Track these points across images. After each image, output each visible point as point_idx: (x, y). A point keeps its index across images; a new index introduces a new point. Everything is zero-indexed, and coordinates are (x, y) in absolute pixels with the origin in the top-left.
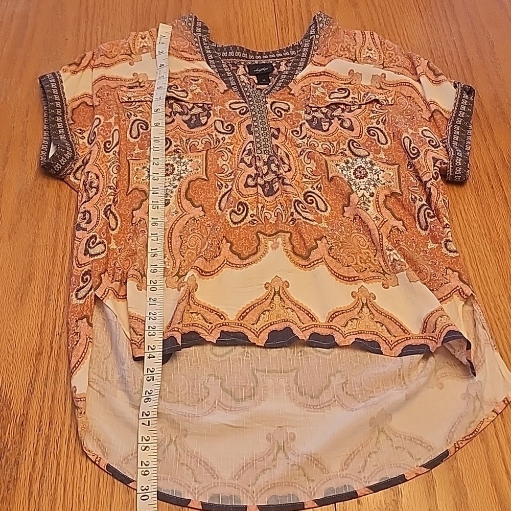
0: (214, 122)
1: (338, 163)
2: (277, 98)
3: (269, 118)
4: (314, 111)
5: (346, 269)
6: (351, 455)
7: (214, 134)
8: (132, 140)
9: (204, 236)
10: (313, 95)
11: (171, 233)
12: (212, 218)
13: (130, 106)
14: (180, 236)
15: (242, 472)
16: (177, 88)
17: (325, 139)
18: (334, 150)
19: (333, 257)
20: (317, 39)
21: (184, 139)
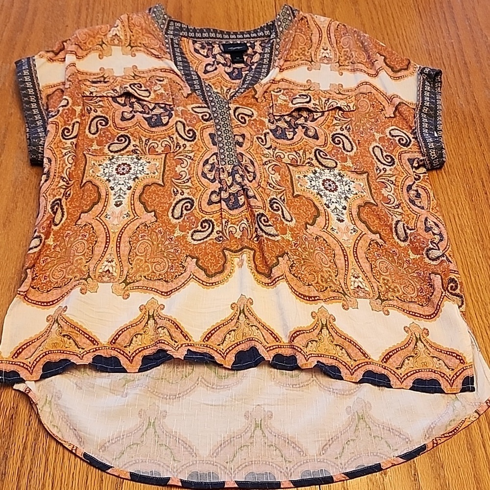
0: (176, 123)
1: (306, 174)
2: (241, 103)
3: (233, 125)
4: (277, 121)
5: (307, 287)
6: (329, 440)
7: (174, 137)
8: (91, 136)
9: (155, 243)
10: (276, 104)
11: (121, 237)
12: (164, 225)
13: (91, 100)
14: (130, 242)
15: (220, 449)
16: (141, 87)
17: (290, 149)
18: (301, 160)
19: (294, 275)
20: (278, 43)
21: (144, 139)
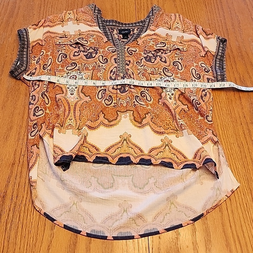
0: (99, 57)
1: (157, 79)
2: (131, 46)
3: (126, 56)
4: (148, 53)
5: (159, 128)
6: (157, 214)
7: (98, 62)
8: (58, 63)
9: (91, 111)
10: (148, 45)
11: (75, 108)
12: (95, 102)
13: (60, 46)
14: (80, 110)
15: (106, 220)
16: (83, 39)
17: (152, 66)
18: (156, 72)
19: (153, 122)
20: (153, 18)
21: (83, 64)
